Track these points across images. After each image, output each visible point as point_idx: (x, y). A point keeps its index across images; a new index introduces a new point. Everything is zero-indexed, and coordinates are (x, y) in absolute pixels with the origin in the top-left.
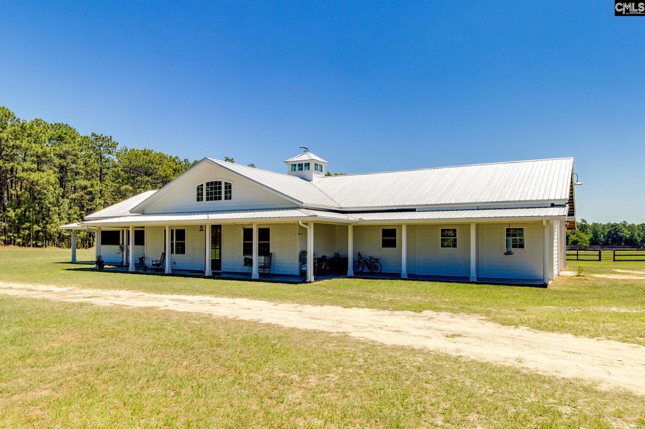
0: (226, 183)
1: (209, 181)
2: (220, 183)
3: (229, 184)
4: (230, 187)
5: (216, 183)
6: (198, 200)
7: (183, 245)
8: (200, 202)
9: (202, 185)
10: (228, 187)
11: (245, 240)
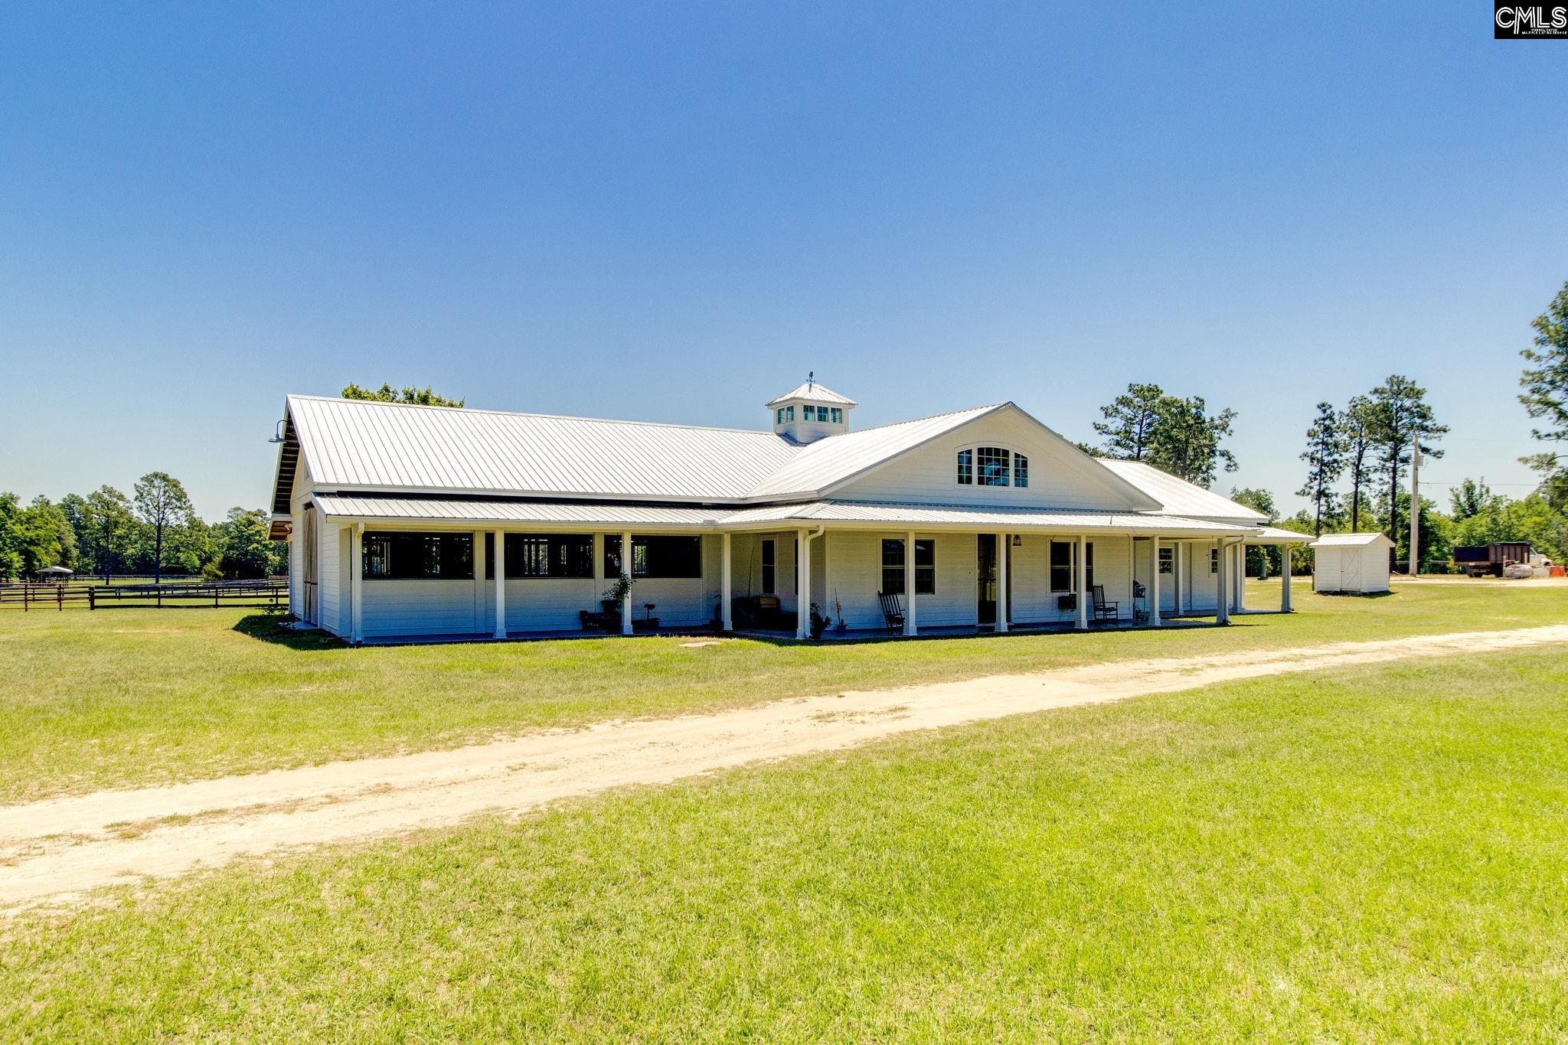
0: (1017, 455)
1: (985, 446)
2: (1006, 453)
3: (1023, 457)
4: (1025, 464)
5: (997, 451)
6: (961, 481)
7: (930, 574)
8: (965, 486)
9: (969, 452)
10: (1022, 463)
11: (1053, 562)
